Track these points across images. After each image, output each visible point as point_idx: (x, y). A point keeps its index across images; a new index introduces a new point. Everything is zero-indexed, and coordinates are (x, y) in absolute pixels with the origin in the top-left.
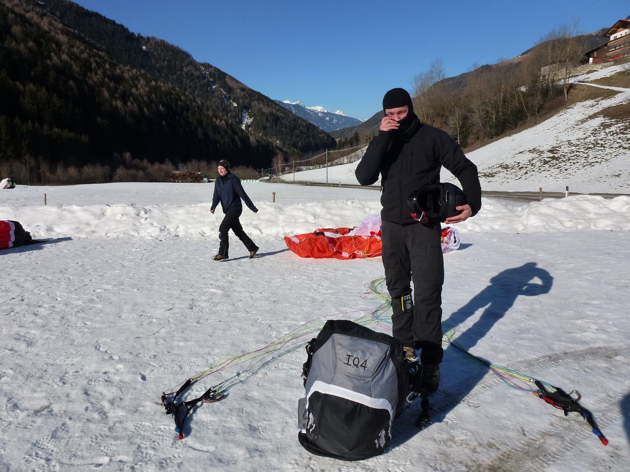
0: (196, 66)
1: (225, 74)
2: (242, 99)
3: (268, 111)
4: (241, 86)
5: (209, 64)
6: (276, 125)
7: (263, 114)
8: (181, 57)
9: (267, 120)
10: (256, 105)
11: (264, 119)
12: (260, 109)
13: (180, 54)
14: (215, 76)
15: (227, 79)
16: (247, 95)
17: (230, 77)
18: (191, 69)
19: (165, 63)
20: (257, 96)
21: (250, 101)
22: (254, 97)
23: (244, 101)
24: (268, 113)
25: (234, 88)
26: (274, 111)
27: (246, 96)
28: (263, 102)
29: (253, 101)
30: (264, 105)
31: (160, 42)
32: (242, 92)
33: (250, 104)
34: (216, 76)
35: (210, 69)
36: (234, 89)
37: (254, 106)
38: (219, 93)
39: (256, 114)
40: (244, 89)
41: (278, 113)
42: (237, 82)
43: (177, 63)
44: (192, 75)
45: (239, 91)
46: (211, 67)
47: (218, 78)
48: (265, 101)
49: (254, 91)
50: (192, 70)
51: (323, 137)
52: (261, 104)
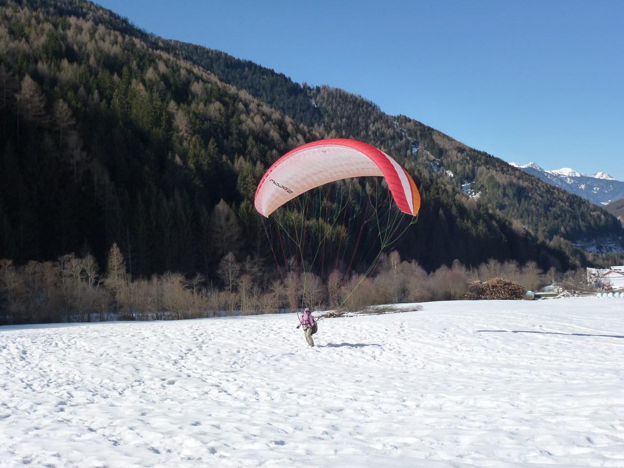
0: (387, 121)
1: (430, 130)
2: (461, 164)
3: (504, 180)
4: (457, 145)
5: (405, 117)
6: (519, 201)
7: (497, 185)
8: (365, 111)
9: (505, 195)
10: (485, 173)
11: (500, 192)
12: (492, 177)
13: (363, 106)
14: (416, 133)
15: (434, 137)
16: (468, 158)
17: (439, 133)
18: (380, 127)
19: (344, 120)
20: (483, 158)
21: (473, 166)
22: (480, 159)
23: (464, 168)
24: (505, 183)
25: (447, 148)
26: (515, 181)
27: (467, 160)
28: (494, 166)
29: (479, 166)
30: (496, 171)
31: (334, 93)
32: (459, 154)
33: (473, 171)
34: (418, 133)
35: (408, 124)
36: (447, 151)
37: (481, 174)
38: (425, 157)
39: (486, 185)
40: (461, 149)
41: (521, 182)
42: (450, 139)
43: (360, 120)
44: (383, 135)
45: (454, 152)
46: (410, 120)
47: (421, 136)
48: (497, 164)
49: (477, 151)
50: (382, 127)
51: (599, 217)
52: (491, 170)
